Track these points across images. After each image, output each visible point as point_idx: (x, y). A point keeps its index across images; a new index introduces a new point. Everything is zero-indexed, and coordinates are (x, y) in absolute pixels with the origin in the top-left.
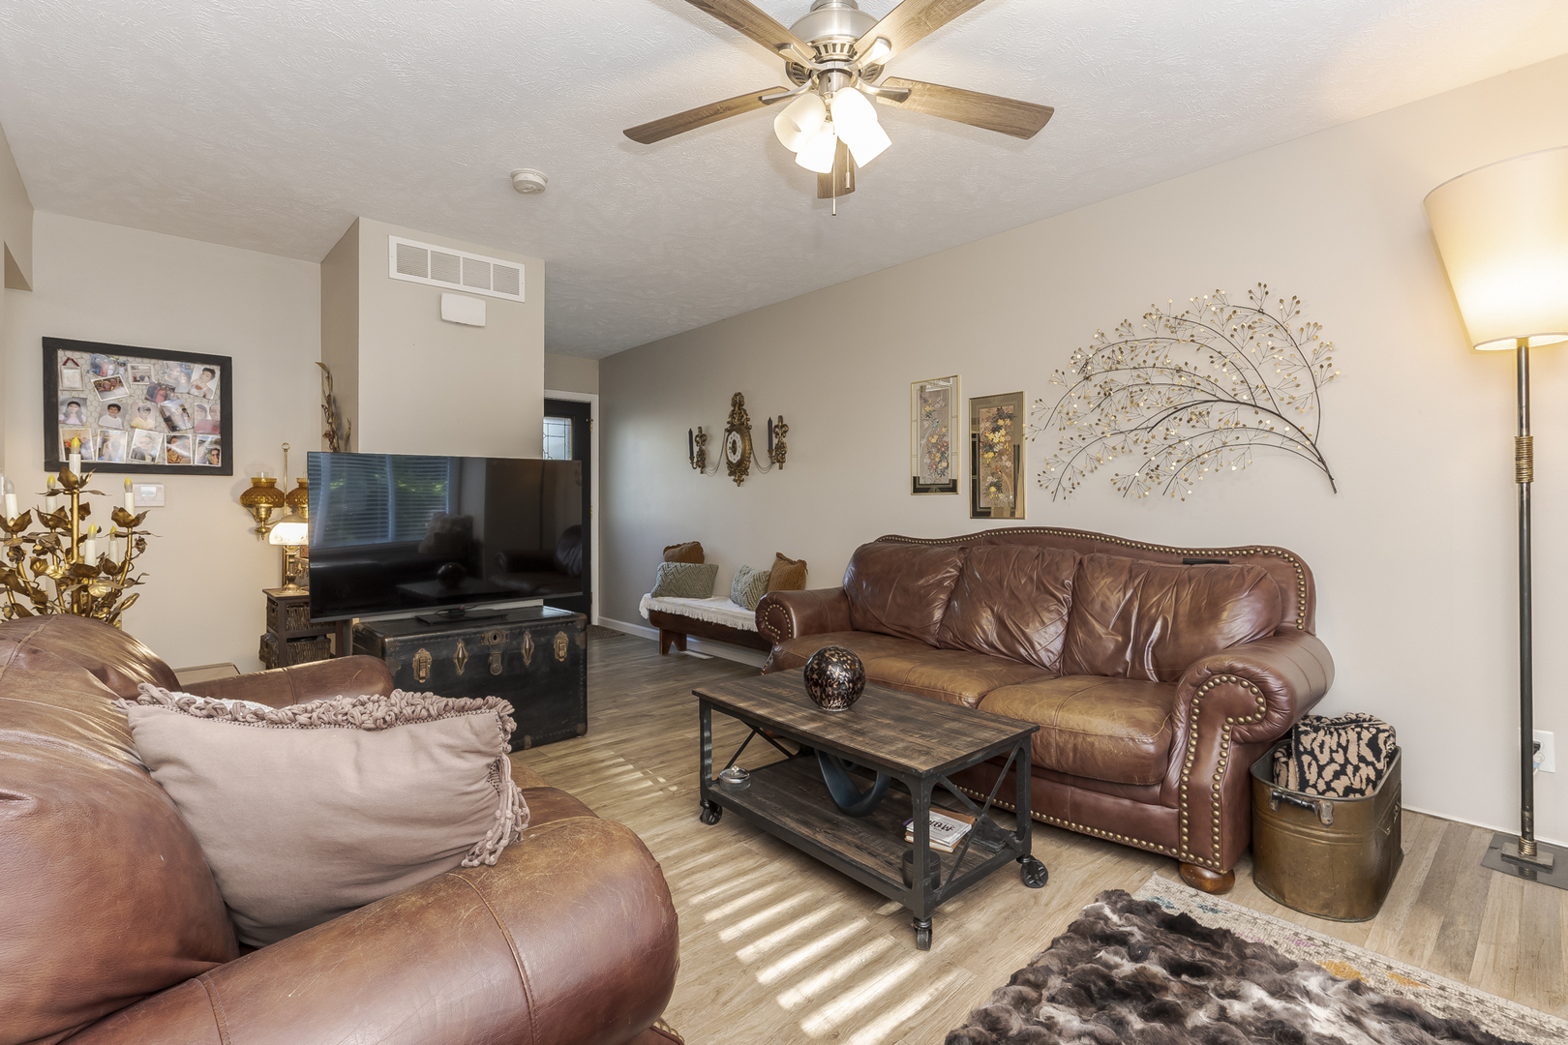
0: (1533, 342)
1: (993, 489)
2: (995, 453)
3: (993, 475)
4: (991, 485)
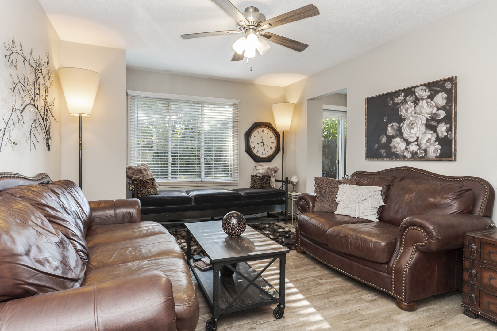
0: (82, 115)
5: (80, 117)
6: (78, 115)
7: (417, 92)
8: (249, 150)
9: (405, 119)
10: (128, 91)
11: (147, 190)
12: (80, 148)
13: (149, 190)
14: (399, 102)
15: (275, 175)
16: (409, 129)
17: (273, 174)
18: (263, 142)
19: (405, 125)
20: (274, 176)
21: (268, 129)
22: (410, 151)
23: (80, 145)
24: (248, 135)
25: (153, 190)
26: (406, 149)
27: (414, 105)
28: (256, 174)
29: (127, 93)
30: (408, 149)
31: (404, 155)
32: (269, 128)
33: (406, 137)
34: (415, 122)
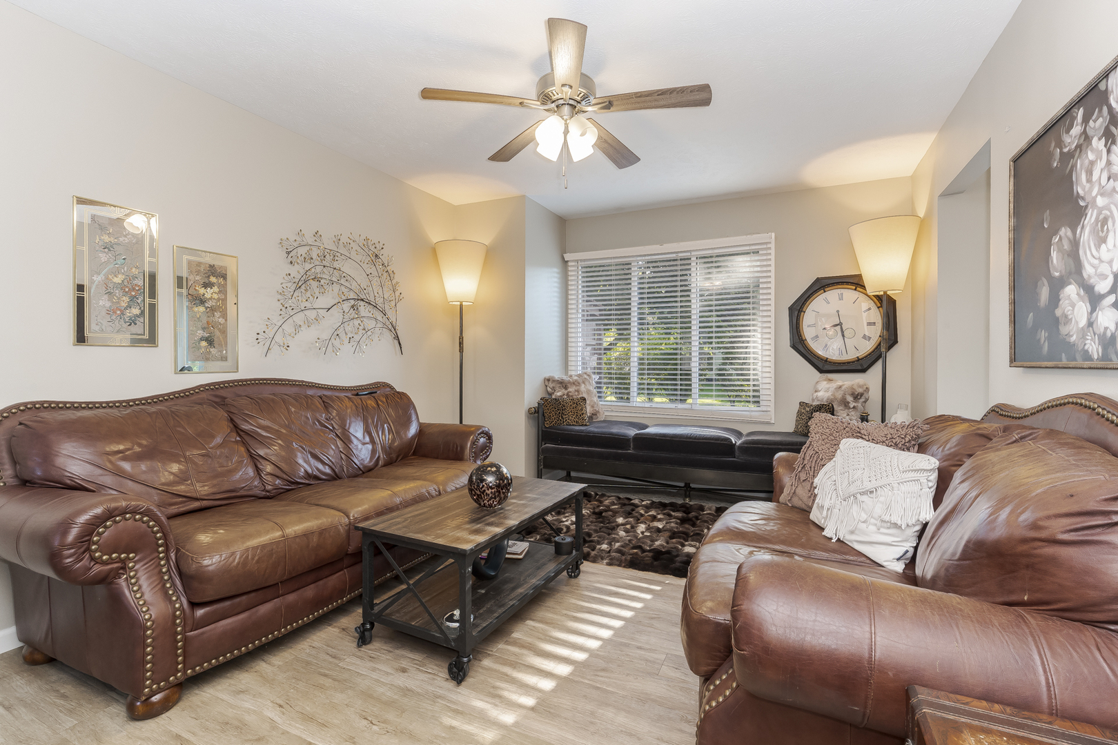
0: (464, 303)
1: (204, 344)
2: (207, 308)
3: (204, 329)
4: (202, 339)
5: (461, 306)
6: (459, 303)
7: (1113, 91)
8: (799, 344)
9: (1086, 206)
10: (565, 255)
11: (562, 417)
12: (461, 350)
13: (564, 417)
14: (1073, 146)
15: (856, 404)
16: (1095, 245)
17: (848, 403)
18: (840, 324)
19: (1087, 230)
20: (854, 407)
21: (855, 289)
22: (1098, 333)
23: (461, 344)
24: (797, 310)
25: (574, 416)
26: (1090, 324)
27: (1105, 146)
28: (813, 400)
29: (563, 258)
30: (1094, 326)
31: (1086, 347)
32: (858, 289)
33: (1089, 276)
34: (1109, 213)
